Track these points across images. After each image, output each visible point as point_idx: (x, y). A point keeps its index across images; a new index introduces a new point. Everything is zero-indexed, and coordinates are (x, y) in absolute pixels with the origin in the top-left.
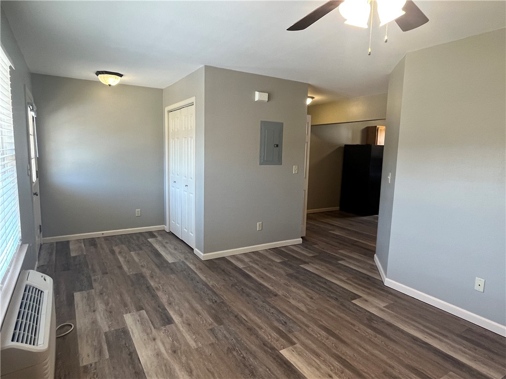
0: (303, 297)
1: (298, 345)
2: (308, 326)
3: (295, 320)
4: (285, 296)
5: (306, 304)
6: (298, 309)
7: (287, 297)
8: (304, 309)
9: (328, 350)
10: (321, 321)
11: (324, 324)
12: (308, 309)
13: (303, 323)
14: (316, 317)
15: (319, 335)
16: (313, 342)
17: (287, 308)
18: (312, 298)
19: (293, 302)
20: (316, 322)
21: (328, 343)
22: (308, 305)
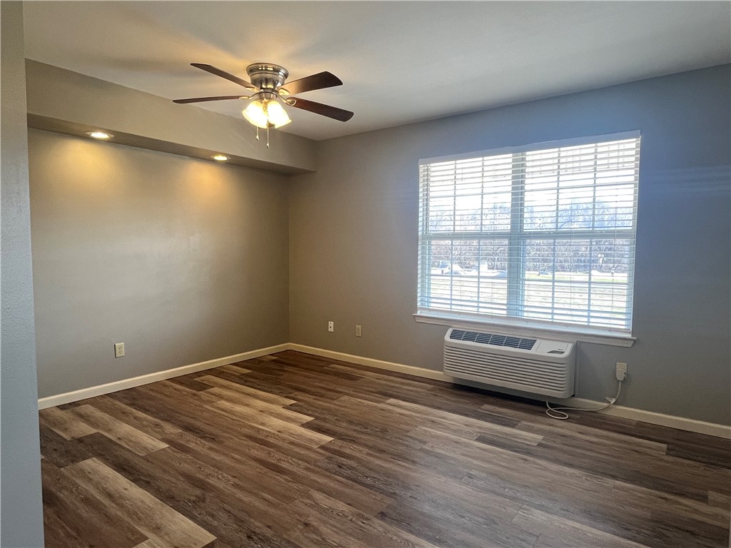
0: (324, 522)
1: (315, 447)
2: (307, 469)
3: (328, 474)
4: (363, 517)
5: (316, 506)
6: (329, 493)
7: (358, 515)
8: (318, 496)
9: (279, 449)
10: (286, 480)
11: (281, 477)
12: (310, 497)
13: (313, 471)
14: (295, 486)
15: (290, 461)
16: (299, 453)
17: (347, 490)
18: (306, 525)
19: (341, 506)
20: (296, 478)
21: (278, 455)
22: (311, 506)
